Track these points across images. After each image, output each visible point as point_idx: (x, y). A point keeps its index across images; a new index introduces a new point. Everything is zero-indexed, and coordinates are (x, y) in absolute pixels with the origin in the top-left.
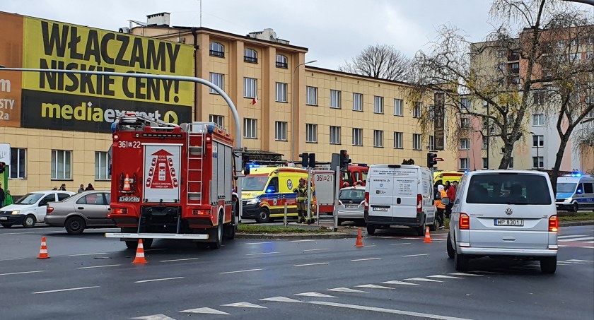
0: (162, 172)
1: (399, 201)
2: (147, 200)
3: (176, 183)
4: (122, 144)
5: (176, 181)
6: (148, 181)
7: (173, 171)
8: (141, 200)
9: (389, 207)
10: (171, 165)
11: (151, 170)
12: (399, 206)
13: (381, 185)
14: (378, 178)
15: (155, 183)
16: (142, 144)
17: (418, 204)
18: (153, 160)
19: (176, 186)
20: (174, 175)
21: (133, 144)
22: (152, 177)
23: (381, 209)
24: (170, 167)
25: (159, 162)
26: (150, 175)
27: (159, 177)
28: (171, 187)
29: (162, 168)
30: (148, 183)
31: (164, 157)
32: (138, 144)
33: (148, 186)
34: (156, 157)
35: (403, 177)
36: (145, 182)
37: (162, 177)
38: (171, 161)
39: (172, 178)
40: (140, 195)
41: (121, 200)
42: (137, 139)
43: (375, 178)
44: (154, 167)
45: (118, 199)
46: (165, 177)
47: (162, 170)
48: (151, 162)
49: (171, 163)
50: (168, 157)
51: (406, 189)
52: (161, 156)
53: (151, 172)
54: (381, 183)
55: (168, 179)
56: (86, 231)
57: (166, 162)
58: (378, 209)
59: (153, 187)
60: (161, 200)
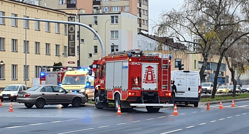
0: (150, 76)
1: (189, 89)
2: (143, 89)
3: (155, 81)
4: (133, 63)
5: (155, 80)
6: (144, 80)
7: (154, 75)
8: (141, 88)
9: (184, 92)
10: (154, 73)
11: (145, 75)
12: (189, 92)
13: (180, 81)
14: (179, 78)
15: (147, 81)
16: (141, 63)
17: (199, 90)
18: (146, 71)
19: (156, 82)
20: (155, 77)
21: (138, 63)
22: (145, 78)
23: (180, 93)
24: (153, 74)
25: (148, 71)
26: (145, 77)
27: (149, 78)
28: (153, 83)
29: (150, 74)
30: (144, 81)
31: (150, 69)
32: (139, 63)
33: (144, 82)
34: (147, 69)
35: (191, 77)
36: (142, 81)
37: (150, 78)
38: (153, 71)
39: (154, 78)
40: (140, 87)
41: (132, 89)
42: (139, 61)
43: (177, 78)
44: (146, 74)
45: (132, 88)
46: (151, 78)
47: (150, 75)
48: (145, 71)
49: (153, 72)
50: (152, 69)
51: (192, 83)
52: (149, 69)
53: (145, 76)
54: (180, 80)
55: (152, 79)
56: (45, 106)
57: (151, 71)
58: (179, 93)
59: (146, 83)
60: (150, 89)
